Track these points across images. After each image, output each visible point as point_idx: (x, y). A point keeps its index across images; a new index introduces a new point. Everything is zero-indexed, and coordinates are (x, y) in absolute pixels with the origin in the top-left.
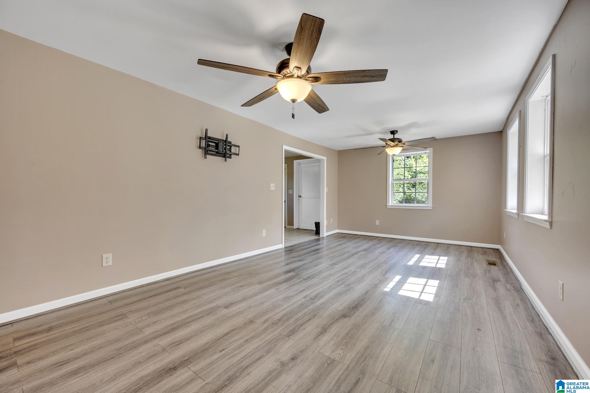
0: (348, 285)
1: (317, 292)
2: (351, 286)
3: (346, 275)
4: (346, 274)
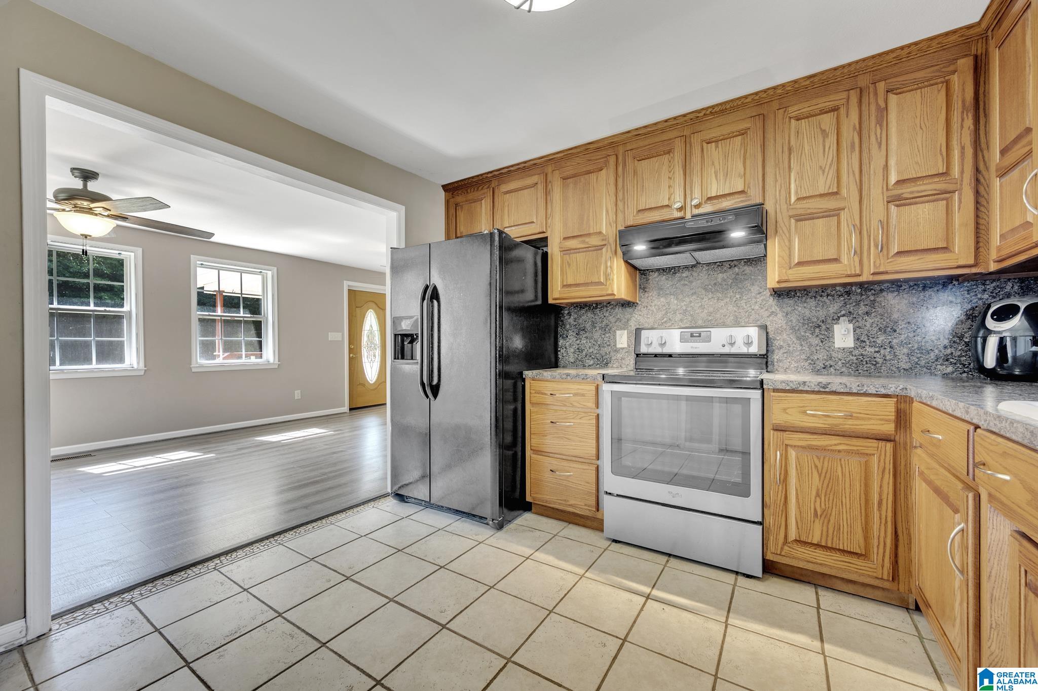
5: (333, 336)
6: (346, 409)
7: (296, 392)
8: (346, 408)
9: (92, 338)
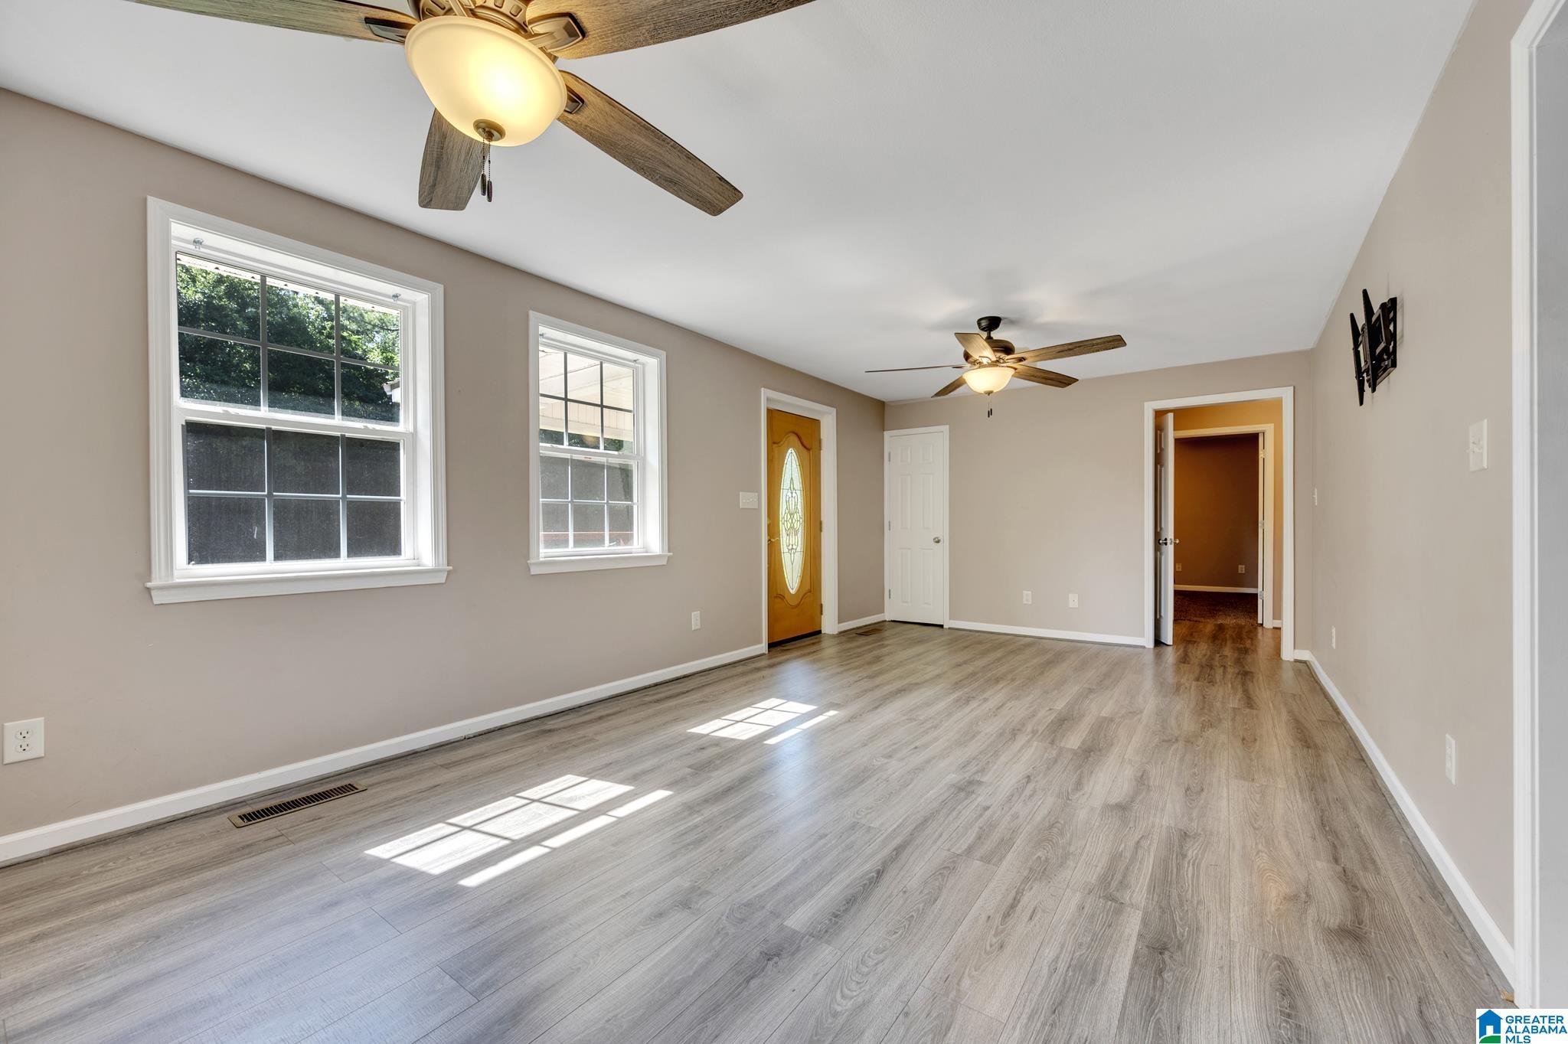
0: (911, 720)
1: (967, 709)
2: (906, 717)
3: (917, 744)
4: (916, 748)
5: (746, 500)
6: (762, 647)
7: (693, 614)
8: (764, 644)
9: (340, 496)
